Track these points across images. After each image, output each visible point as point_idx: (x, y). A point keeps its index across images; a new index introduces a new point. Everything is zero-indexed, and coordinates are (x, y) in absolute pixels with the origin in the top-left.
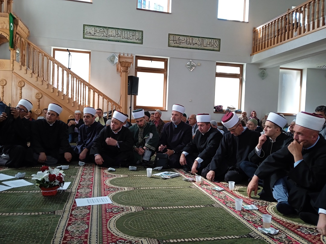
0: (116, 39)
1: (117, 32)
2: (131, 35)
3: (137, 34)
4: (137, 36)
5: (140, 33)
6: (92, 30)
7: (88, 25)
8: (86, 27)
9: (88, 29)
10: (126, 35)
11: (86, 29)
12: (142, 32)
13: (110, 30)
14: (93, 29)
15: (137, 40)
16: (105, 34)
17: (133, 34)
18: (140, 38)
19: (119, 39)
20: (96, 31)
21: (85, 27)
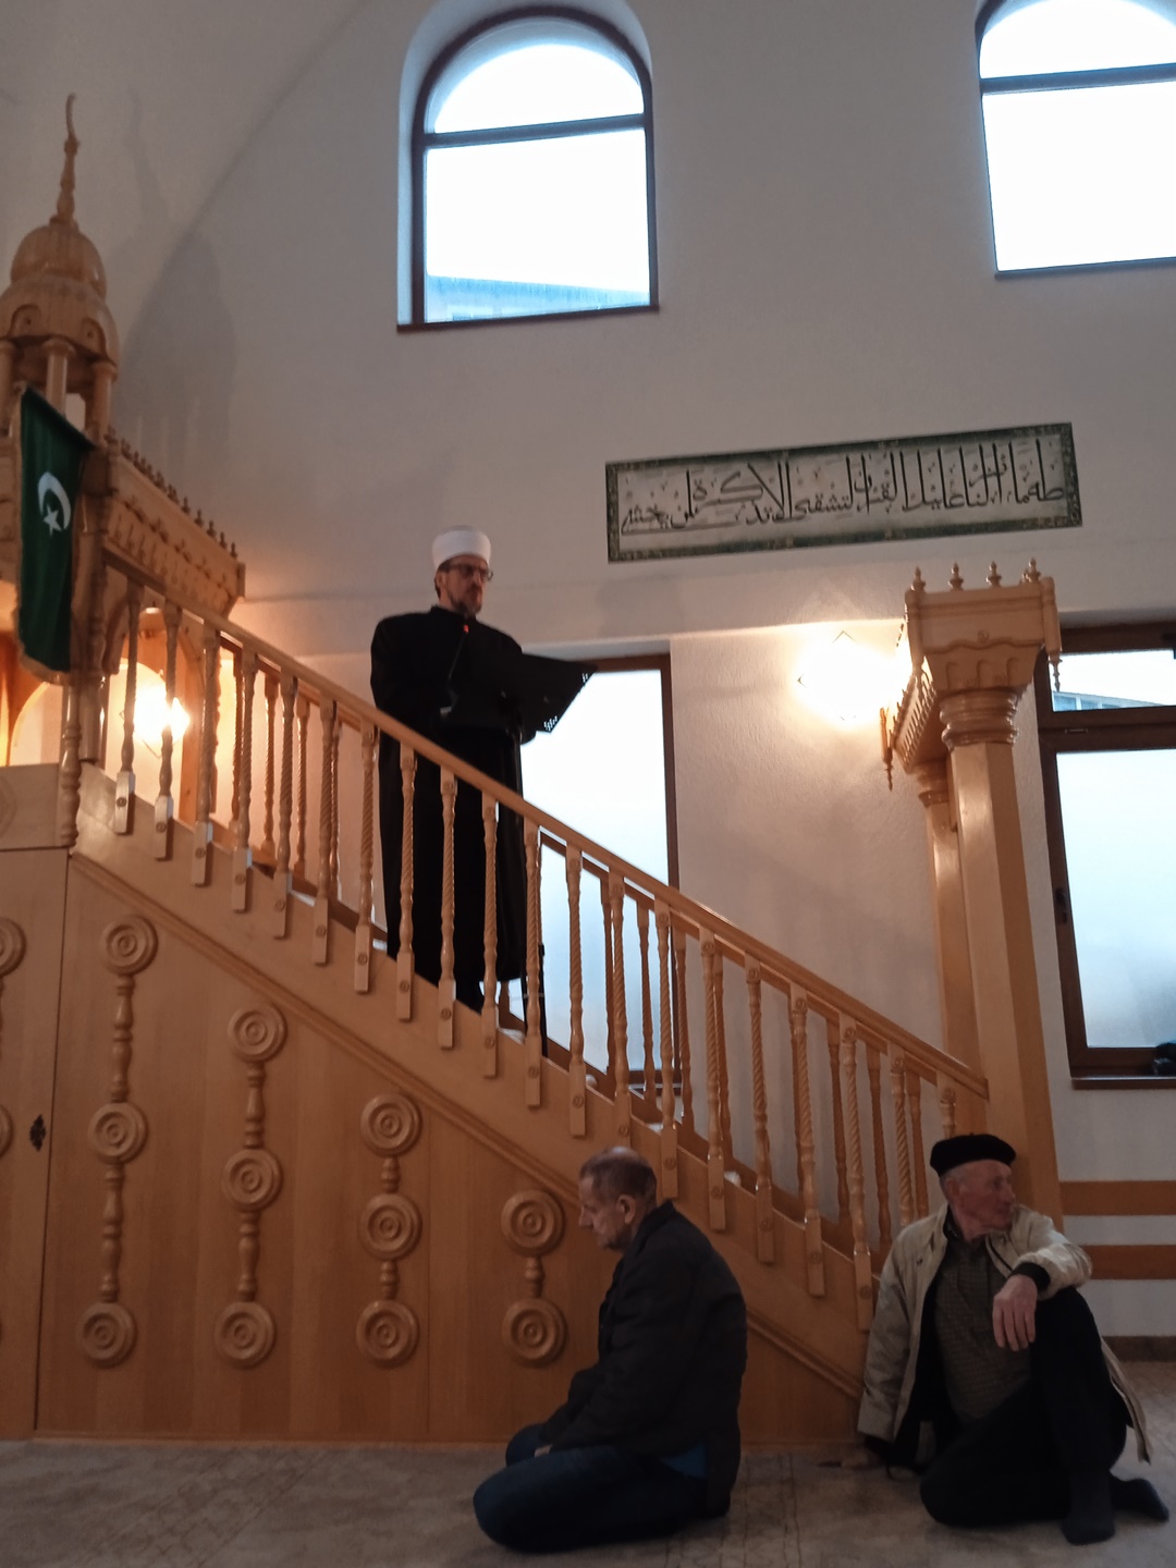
0: (855, 520)
1: (856, 470)
2: (973, 475)
3: (1025, 453)
4: (1023, 467)
5: (1052, 447)
6: (669, 494)
7: (637, 466)
8: (627, 481)
9: (640, 493)
10: (933, 479)
11: (629, 495)
12: (1064, 431)
13: (803, 468)
14: (677, 479)
15: (1026, 499)
16: (765, 502)
17: (990, 463)
18: (1054, 478)
19: (877, 516)
20: (699, 494)
21: (622, 478)
